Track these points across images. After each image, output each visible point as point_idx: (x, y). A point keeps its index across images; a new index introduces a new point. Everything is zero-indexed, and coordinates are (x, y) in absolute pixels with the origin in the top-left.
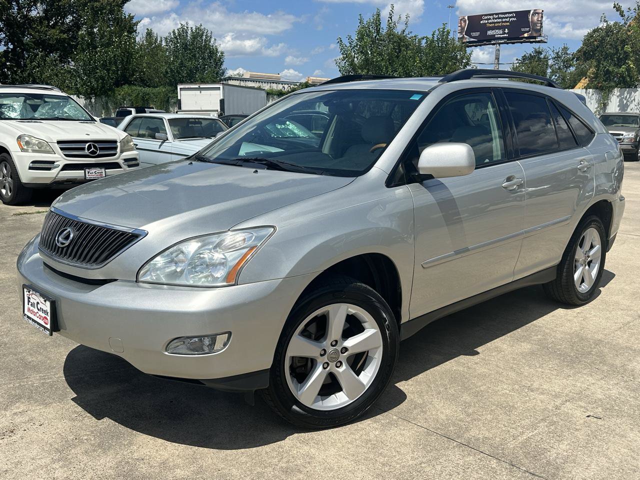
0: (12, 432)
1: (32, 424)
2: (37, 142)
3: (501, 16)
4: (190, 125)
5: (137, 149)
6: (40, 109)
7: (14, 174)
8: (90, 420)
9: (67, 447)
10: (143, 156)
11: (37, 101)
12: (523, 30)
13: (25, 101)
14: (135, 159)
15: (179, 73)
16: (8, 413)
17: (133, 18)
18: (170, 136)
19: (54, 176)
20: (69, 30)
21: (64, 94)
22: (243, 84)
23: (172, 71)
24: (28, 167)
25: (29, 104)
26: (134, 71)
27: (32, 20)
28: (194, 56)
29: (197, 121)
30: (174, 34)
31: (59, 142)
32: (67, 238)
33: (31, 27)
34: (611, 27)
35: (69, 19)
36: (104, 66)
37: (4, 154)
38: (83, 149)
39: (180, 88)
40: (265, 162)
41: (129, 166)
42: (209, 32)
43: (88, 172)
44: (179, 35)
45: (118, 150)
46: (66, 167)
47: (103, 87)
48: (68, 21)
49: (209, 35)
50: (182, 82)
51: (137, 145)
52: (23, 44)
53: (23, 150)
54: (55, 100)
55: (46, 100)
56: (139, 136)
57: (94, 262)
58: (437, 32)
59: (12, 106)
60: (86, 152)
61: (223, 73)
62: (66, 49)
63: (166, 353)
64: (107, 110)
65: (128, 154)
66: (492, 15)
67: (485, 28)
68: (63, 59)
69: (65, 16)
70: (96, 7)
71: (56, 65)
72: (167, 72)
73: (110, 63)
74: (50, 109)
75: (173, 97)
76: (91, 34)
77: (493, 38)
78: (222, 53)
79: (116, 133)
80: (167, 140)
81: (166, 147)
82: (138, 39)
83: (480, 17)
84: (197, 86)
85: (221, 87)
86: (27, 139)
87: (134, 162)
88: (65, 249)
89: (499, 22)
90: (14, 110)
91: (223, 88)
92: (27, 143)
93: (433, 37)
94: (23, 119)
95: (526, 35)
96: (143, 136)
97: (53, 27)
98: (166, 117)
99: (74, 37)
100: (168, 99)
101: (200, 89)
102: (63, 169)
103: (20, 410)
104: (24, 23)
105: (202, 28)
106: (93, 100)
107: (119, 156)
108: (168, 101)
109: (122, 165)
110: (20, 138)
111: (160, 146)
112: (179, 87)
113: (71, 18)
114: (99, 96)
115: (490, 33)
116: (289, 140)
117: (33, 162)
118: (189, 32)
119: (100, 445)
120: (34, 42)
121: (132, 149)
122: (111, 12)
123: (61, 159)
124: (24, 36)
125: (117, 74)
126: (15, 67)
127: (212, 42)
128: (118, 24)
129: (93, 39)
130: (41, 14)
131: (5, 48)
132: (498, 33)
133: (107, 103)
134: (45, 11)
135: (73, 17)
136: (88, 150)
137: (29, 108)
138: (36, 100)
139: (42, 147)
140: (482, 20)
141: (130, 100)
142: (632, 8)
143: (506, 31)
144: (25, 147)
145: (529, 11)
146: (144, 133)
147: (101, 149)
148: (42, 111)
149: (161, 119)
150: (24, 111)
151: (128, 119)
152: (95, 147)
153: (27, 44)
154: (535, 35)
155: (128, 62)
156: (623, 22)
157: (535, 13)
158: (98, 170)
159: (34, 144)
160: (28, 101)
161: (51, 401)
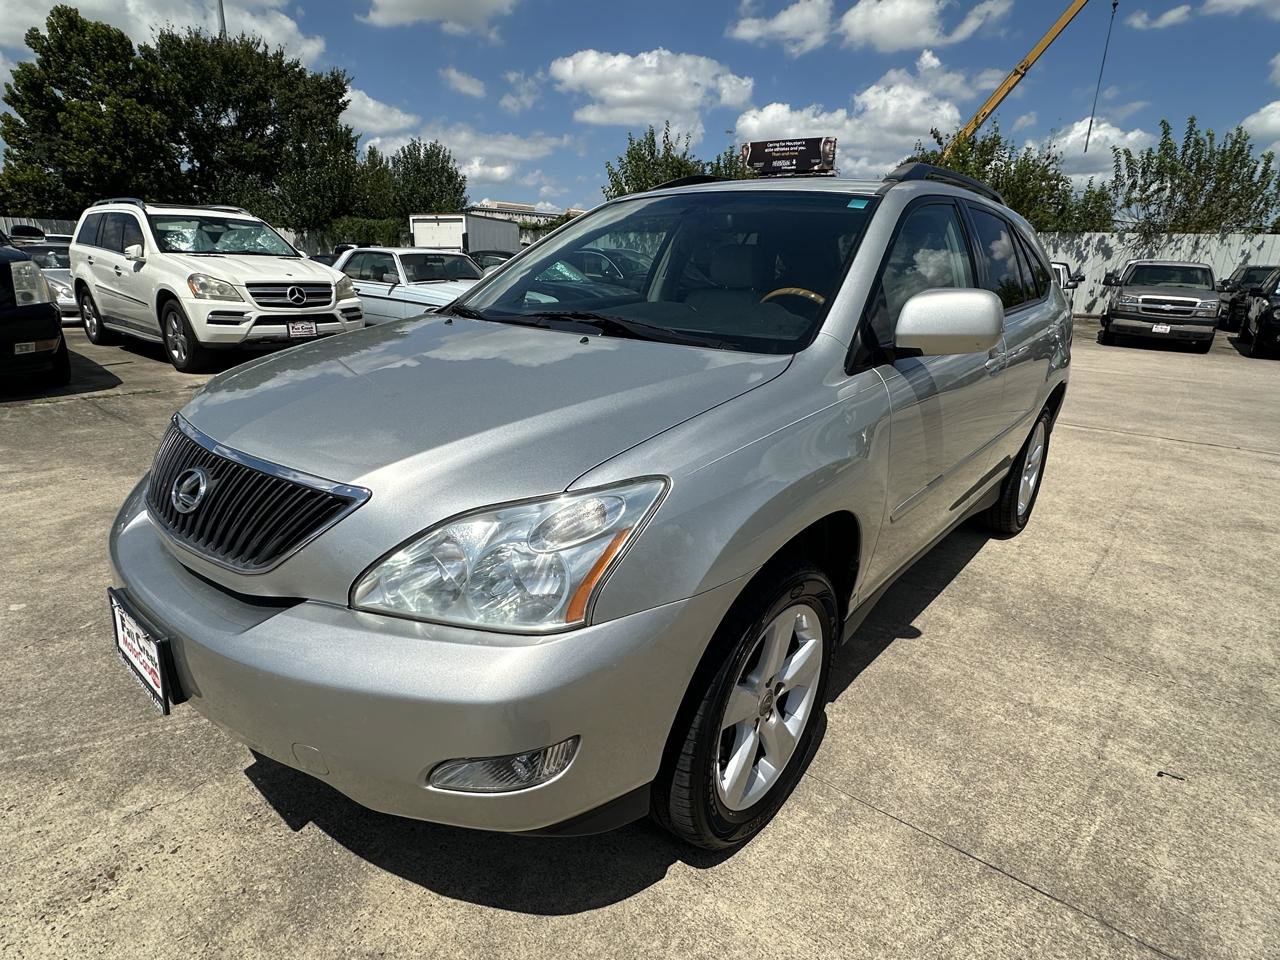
0: (112, 876)
1: (157, 849)
2: (217, 285)
3: (789, 144)
4: (429, 264)
5: (359, 295)
6: (222, 239)
7: (187, 328)
8: (276, 828)
9: (223, 921)
10: (367, 305)
11: (218, 228)
12: (813, 161)
13: (200, 227)
14: (356, 309)
15: (411, 201)
16: (113, 817)
17: (350, 131)
18: (402, 277)
19: (245, 333)
20: (269, 145)
21: (256, 219)
22: (488, 215)
23: (402, 199)
24: (206, 321)
25: (207, 232)
26: (354, 198)
27: (224, 130)
28: (429, 180)
29: (438, 258)
30: (404, 152)
31: (248, 285)
32: (194, 491)
33: (222, 141)
34: (927, 156)
35: (270, 130)
36: (317, 191)
37: (171, 301)
38: (284, 295)
39: (413, 220)
40: (592, 320)
41: (349, 319)
42: (447, 150)
43: (293, 328)
44: (410, 153)
45: (333, 296)
46: (261, 321)
47: (317, 218)
48: (268, 132)
49: (447, 154)
50: (415, 213)
51: (359, 290)
52: (213, 162)
53: (197, 296)
54: (244, 227)
55: (230, 226)
56: (362, 277)
57: (251, 557)
58: (723, 157)
59: (182, 234)
60: (289, 299)
61: (465, 202)
62: (268, 169)
63: (430, 788)
64: (324, 247)
65: (346, 303)
66: (779, 142)
67: (770, 158)
68: (266, 181)
69: (265, 127)
70: (304, 116)
71: (257, 189)
72: (395, 199)
73: (324, 188)
74: (236, 239)
75: (404, 232)
76: (298, 149)
77: (779, 170)
78: (464, 177)
79: (331, 274)
80: (399, 283)
81: (397, 293)
82: (358, 159)
83: (764, 145)
84: (433, 217)
85: (464, 218)
86: (202, 280)
87: (355, 314)
88: (190, 518)
89: (786, 152)
90: (185, 239)
91: (467, 221)
92: (203, 286)
93: (719, 163)
94: (199, 251)
95: (816, 168)
96: (367, 278)
97: (250, 140)
98: (398, 252)
99: (278, 154)
100: (398, 234)
101: (438, 221)
102: (257, 323)
103: (137, 807)
104: (212, 135)
105: (438, 145)
106: (305, 235)
107: (335, 305)
108: (398, 237)
109: (339, 318)
110: (191, 279)
111: (390, 291)
112: (411, 219)
113: (273, 128)
114: (313, 229)
115: (775, 164)
116: (559, 284)
117: (212, 313)
118: (422, 151)
119: (292, 913)
120: (226, 159)
121: (352, 296)
122: (323, 122)
123: (252, 309)
124: (213, 151)
125: (334, 201)
126: (205, 191)
127: (451, 163)
128: (332, 138)
129: (301, 156)
130: (233, 122)
131: (190, 166)
132: (784, 164)
133: (322, 237)
134: (238, 119)
135: (275, 128)
136: (291, 297)
137: (206, 238)
138: (216, 226)
139: (225, 291)
140: (767, 148)
141: (351, 235)
142: (951, 136)
143: (794, 162)
144: (201, 292)
145: (821, 139)
146: (368, 273)
147: (309, 295)
148: (226, 241)
149: (390, 255)
150: (200, 242)
151: (346, 255)
152: (300, 292)
153: (218, 161)
154: (826, 168)
155: (347, 187)
156: (939, 152)
157: (828, 141)
158: (306, 325)
159: (213, 288)
160: (204, 227)
161: (204, 776)
